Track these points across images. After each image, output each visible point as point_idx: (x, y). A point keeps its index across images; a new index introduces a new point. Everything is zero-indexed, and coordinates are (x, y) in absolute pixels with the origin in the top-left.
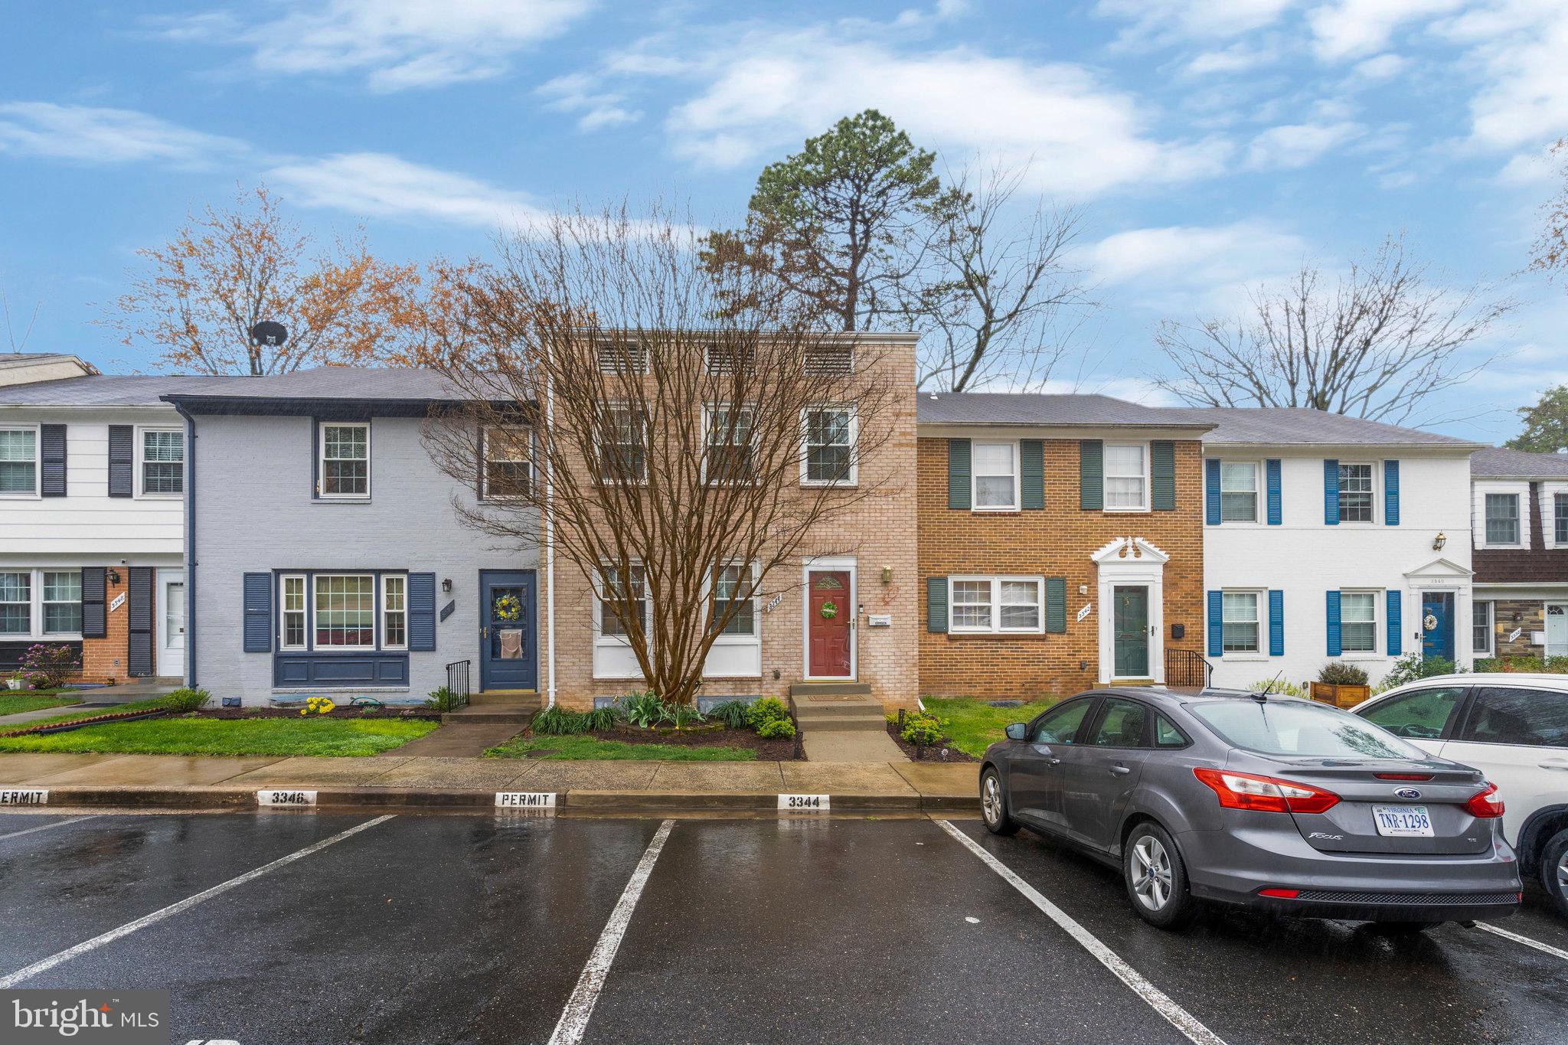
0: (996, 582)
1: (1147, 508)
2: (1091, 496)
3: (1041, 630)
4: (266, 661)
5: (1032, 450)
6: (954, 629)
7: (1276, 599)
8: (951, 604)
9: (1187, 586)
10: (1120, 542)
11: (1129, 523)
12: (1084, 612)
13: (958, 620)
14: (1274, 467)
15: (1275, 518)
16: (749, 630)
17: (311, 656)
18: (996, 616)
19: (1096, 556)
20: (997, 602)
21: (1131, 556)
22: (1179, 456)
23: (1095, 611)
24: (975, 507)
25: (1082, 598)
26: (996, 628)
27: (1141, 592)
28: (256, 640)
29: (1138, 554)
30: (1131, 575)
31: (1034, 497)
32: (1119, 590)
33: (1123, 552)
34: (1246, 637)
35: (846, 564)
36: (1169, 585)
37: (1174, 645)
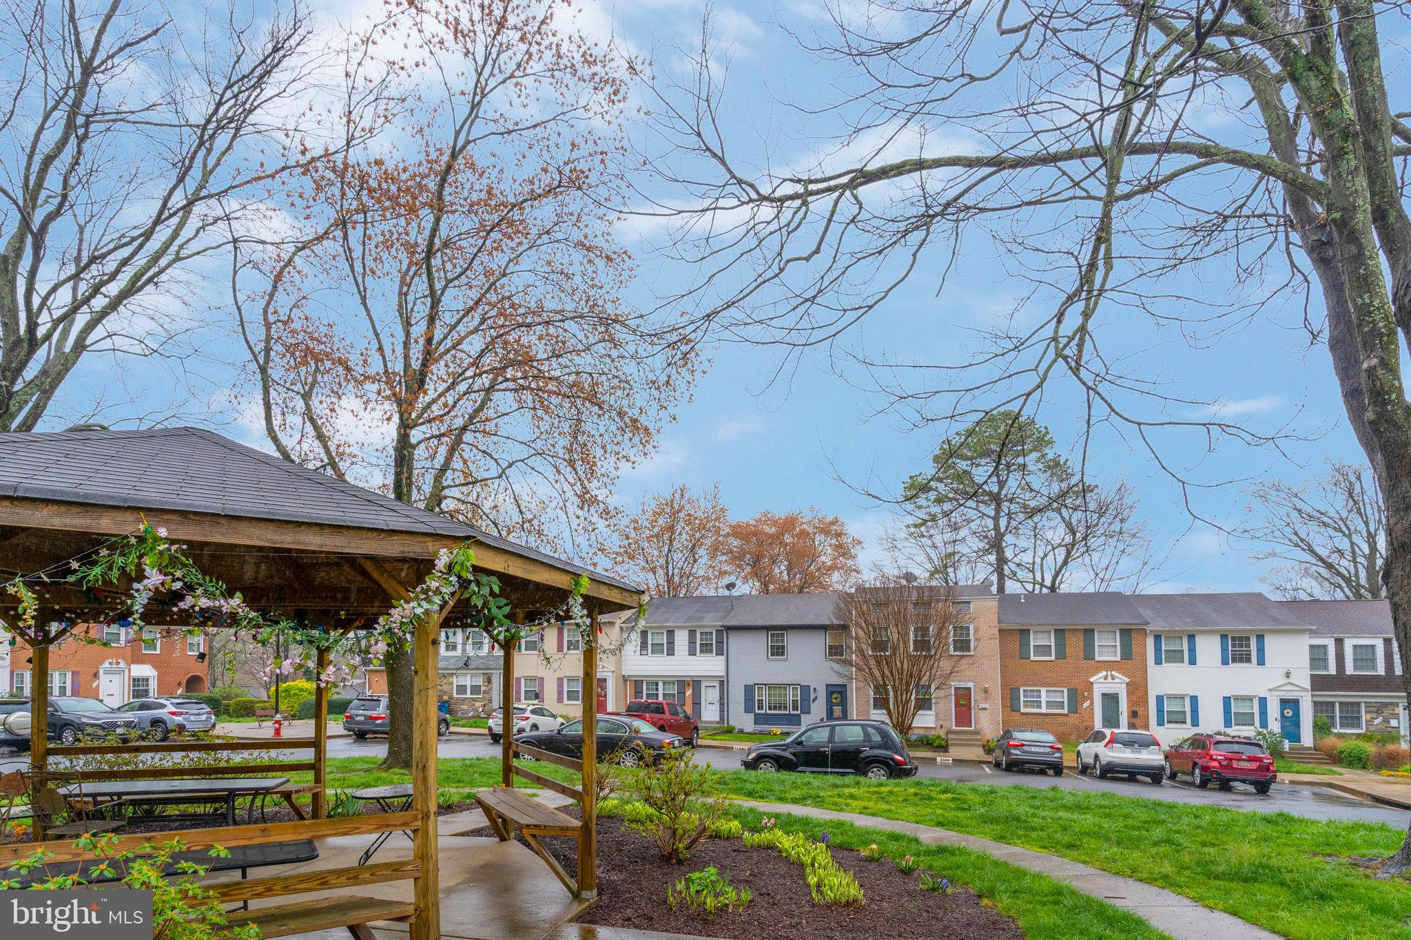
0: (1043, 690)
1: (1118, 658)
2: (1089, 654)
3: (1066, 711)
4: (752, 715)
5: (1060, 633)
6: (1023, 710)
7: (1194, 700)
8: (1022, 699)
9: (1140, 694)
10: (1104, 673)
11: (1109, 665)
12: (1087, 704)
13: (1025, 706)
14: (1191, 637)
15: (1193, 661)
16: (930, 708)
17: (766, 714)
18: (1044, 705)
19: (1092, 680)
20: (1044, 699)
21: (1110, 680)
22: (1135, 635)
23: (1092, 703)
24: (1032, 658)
25: (1085, 699)
26: (1044, 710)
27: (1116, 696)
28: (748, 708)
29: (1113, 678)
30: (1110, 689)
31: (1061, 655)
32: (1104, 695)
33: (1106, 678)
34: (1180, 717)
35: (969, 684)
36: (1129, 693)
37: (1133, 720)
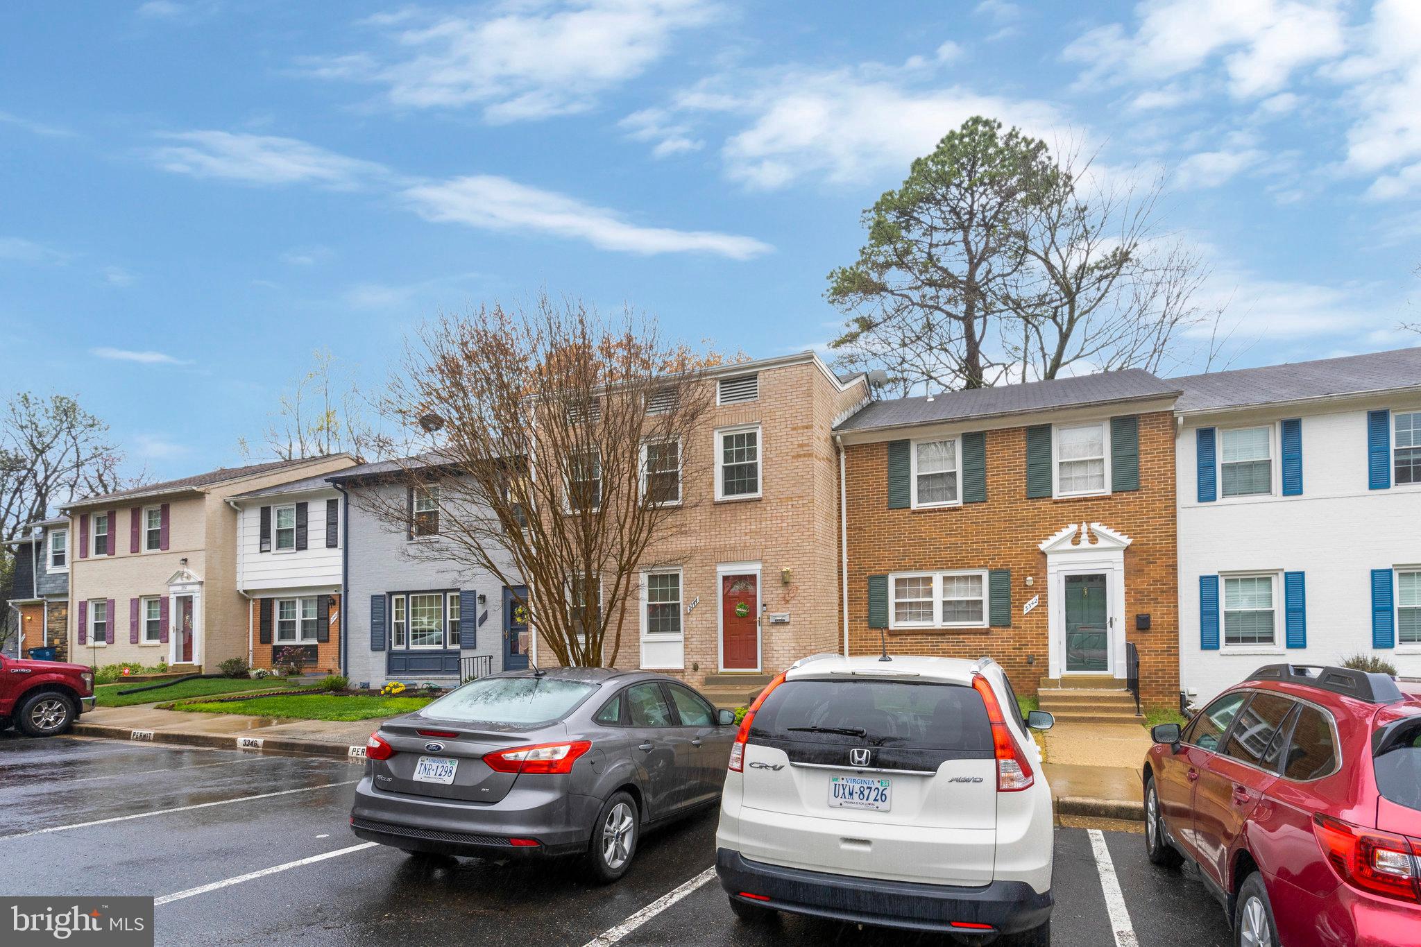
0: (938, 578)
1: (1107, 491)
2: (1038, 484)
3: (985, 623)
4: (382, 657)
5: (974, 442)
6: (893, 624)
7: (1295, 583)
8: (892, 600)
9: (1156, 572)
10: (1073, 528)
11: (1085, 508)
12: (1031, 604)
13: (898, 617)
14: (1291, 429)
15: (1293, 486)
16: (676, 628)
17: (408, 653)
18: (938, 610)
19: (1044, 546)
20: (938, 598)
21: (1085, 543)
22: (1144, 430)
23: (1044, 603)
24: (915, 505)
25: (1028, 591)
26: (938, 622)
27: (1098, 581)
28: (378, 644)
29: (1093, 538)
30: (1084, 562)
31: (976, 492)
32: (1072, 580)
33: (1076, 539)
34: (1258, 628)
35: (753, 568)
36: (1131, 573)
37: (1139, 637)
